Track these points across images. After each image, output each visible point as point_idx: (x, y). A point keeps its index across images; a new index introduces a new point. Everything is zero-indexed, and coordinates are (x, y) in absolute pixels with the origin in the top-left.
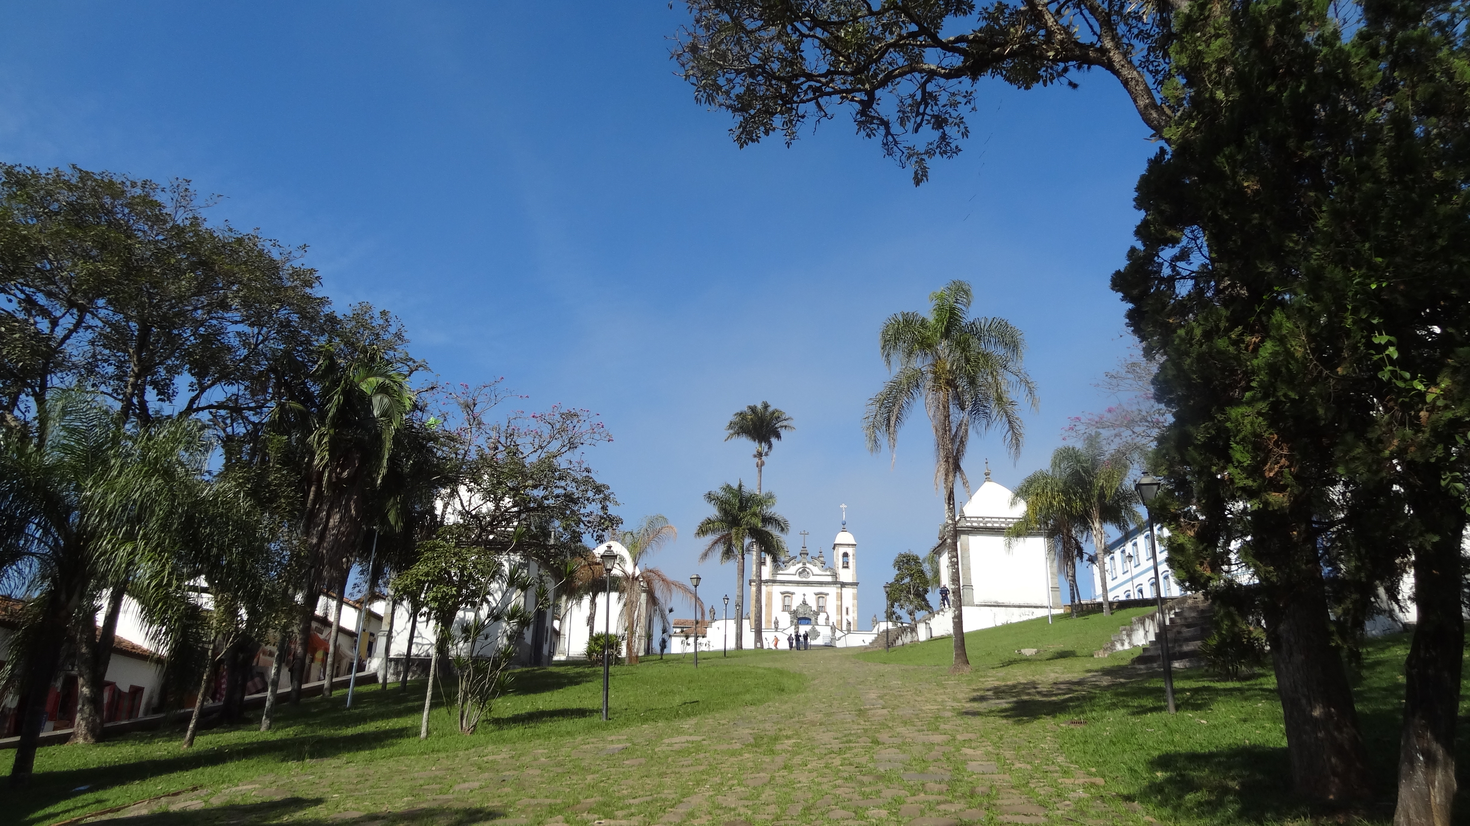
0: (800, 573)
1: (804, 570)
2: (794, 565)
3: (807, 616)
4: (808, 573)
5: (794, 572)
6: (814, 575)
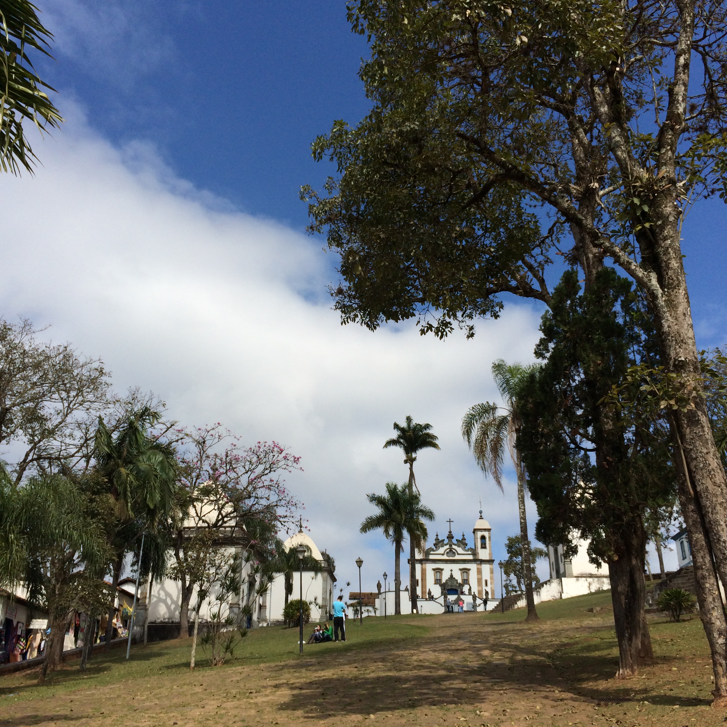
0: (447, 553)
1: (451, 551)
2: (442, 546)
3: (454, 588)
4: (454, 553)
5: (443, 553)
6: (458, 554)
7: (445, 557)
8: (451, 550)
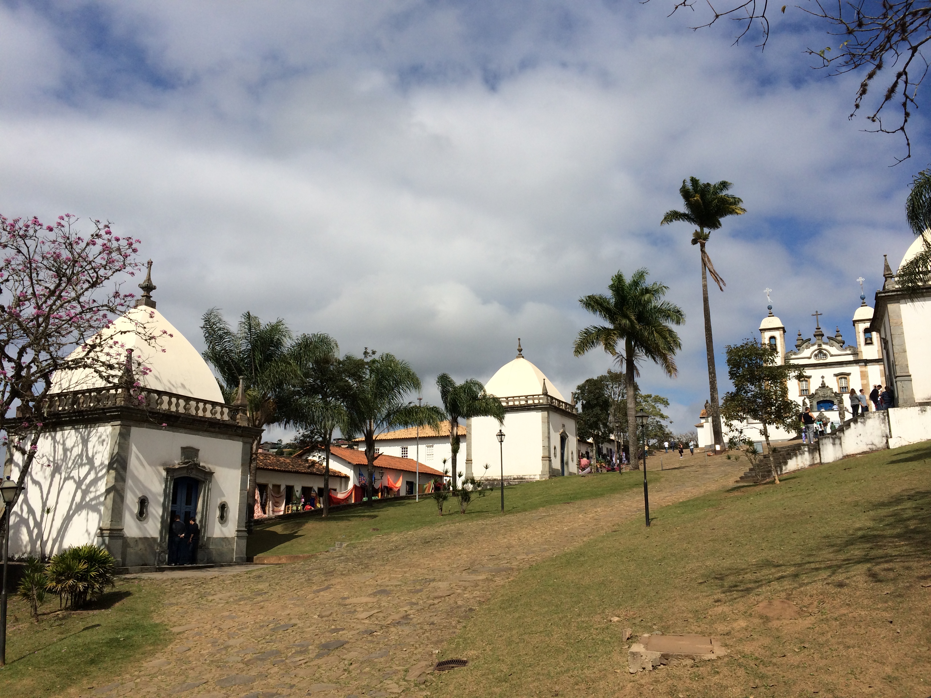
0: (816, 355)
2: (807, 347)
3: (828, 399)
4: (825, 355)
5: (809, 356)
6: (832, 356)
7: (813, 361)
8: (820, 351)
